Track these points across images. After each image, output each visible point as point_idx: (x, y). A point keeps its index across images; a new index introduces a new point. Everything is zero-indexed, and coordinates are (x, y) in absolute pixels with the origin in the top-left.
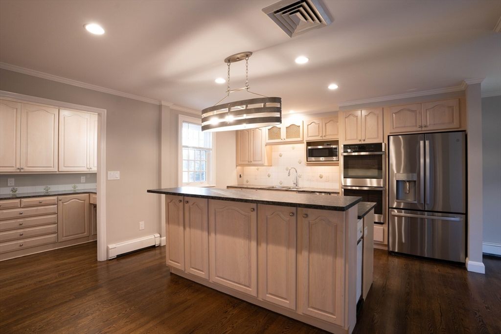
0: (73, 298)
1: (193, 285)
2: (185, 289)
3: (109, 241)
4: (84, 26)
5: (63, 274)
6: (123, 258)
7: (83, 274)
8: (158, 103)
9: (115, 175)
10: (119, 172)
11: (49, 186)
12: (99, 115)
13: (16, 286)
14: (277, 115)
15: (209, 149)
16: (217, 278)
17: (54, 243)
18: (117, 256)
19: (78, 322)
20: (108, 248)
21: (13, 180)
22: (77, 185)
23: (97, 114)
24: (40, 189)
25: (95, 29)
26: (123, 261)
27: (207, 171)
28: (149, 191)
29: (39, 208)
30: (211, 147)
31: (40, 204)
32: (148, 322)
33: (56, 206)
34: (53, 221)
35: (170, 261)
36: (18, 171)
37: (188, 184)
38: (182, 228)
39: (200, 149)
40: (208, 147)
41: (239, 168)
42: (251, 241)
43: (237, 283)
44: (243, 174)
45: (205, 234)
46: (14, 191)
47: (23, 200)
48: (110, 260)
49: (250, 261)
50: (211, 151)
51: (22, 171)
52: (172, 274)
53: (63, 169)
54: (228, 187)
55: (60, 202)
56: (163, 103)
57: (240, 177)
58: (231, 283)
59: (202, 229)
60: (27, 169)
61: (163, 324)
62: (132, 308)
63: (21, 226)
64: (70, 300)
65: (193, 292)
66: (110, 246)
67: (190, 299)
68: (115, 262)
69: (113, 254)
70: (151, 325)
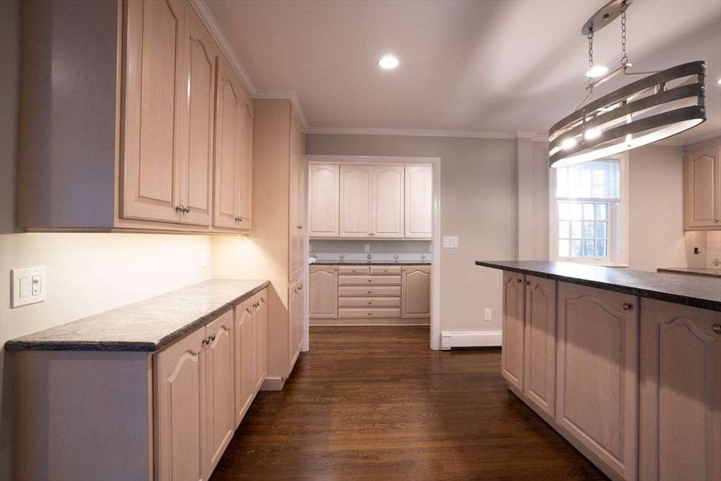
0: (387, 380)
1: (534, 419)
2: (516, 419)
3: (443, 327)
4: (378, 63)
5: (392, 352)
6: (459, 353)
7: (409, 358)
8: (512, 137)
9: (452, 242)
10: (457, 238)
11: (398, 254)
12: (433, 166)
13: (354, 351)
14: (693, 102)
15: (614, 201)
16: (566, 420)
17: (398, 318)
18: (452, 348)
19: (380, 405)
20: (441, 334)
21: (368, 246)
22: (426, 255)
23: (431, 165)
24: (390, 258)
25: (389, 62)
26: (457, 356)
27: (609, 239)
28: (477, 263)
29: (385, 277)
30: (618, 197)
31: (385, 273)
32: (442, 440)
33: (399, 277)
34: (396, 293)
35: (505, 371)
36: (370, 236)
37: (569, 260)
38: (520, 324)
39: (595, 201)
40: (612, 197)
41: (692, 234)
42: (624, 369)
43: (598, 442)
44: (706, 247)
45: (551, 339)
46: (369, 257)
47: (372, 267)
48: (443, 351)
49: (622, 409)
50: (618, 203)
51: (373, 236)
52: (510, 392)
53: (409, 235)
54: (660, 270)
55: (404, 273)
56: (520, 135)
57: (696, 251)
58: (588, 438)
59: (546, 330)
60: (377, 235)
61: (460, 451)
62: (436, 415)
63: (370, 295)
64: (384, 381)
65: (527, 429)
66: (445, 334)
67: (514, 437)
68: (448, 355)
69: (447, 345)
70: (445, 444)
